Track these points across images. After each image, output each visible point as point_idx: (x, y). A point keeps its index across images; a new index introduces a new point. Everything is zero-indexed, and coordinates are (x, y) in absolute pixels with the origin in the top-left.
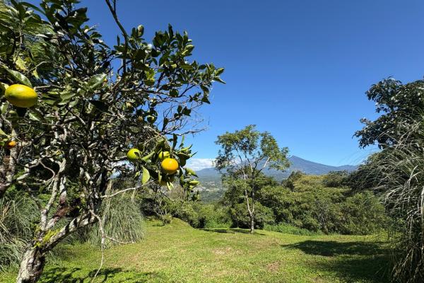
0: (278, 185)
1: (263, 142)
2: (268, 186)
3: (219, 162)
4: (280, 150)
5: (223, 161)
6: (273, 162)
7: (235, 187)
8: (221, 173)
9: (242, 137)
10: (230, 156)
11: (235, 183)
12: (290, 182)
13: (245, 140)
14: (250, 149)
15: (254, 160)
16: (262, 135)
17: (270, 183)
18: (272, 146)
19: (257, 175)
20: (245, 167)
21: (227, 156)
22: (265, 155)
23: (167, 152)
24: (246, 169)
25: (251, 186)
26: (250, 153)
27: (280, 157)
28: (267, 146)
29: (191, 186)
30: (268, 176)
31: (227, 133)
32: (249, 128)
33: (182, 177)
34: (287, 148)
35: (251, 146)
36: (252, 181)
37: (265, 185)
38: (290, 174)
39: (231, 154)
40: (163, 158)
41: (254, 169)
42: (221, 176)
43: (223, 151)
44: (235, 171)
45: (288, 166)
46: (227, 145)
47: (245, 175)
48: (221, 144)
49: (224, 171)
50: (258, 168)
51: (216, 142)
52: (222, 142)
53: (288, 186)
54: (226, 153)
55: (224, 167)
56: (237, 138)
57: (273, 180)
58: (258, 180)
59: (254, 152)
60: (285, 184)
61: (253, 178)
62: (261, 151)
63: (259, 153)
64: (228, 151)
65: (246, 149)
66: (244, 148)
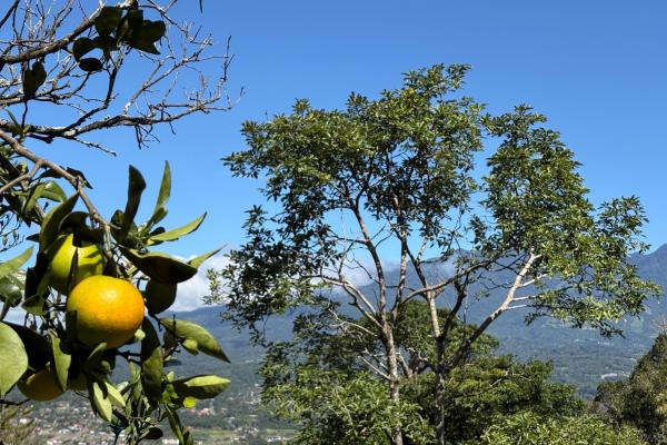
0: (579, 409)
1: (504, 165)
2: (524, 416)
3: (248, 275)
4: (596, 215)
5: (274, 269)
6: (553, 281)
7: (336, 423)
8: (257, 338)
9: (387, 133)
10: (314, 245)
11: (340, 401)
12: (638, 393)
13: (400, 155)
14: (432, 207)
15: (450, 268)
16: (499, 126)
17: (533, 399)
18: (554, 193)
19: (465, 353)
20: (400, 305)
21: (299, 240)
22: (513, 241)
23: (92, 249)
24: (404, 319)
25: (432, 418)
26: (429, 230)
27: (595, 256)
28: (523, 189)
29: (190, 403)
30: (523, 358)
31: (301, 107)
32: (427, 84)
33: (155, 362)
34: (633, 202)
35: (434, 187)
36: (433, 389)
37: (509, 407)
38: (643, 349)
39: (323, 231)
40: (76, 273)
41: (448, 319)
42: (261, 355)
43: (275, 209)
44: (338, 328)
45: (634, 303)
46: (301, 182)
47: (397, 355)
48: (265, 175)
49: (278, 327)
50: (471, 315)
51: (236, 163)
52: (269, 160)
53: (629, 417)
54: (293, 224)
55: (279, 303)
56: (358, 140)
57: (546, 383)
58: (467, 384)
59: (451, 220)
60: (617, 403)
61: (443, 370)
62: (488, 217)
63: (478, 226)
64: (307, 212)
65: (407, 205)
66: (394, 198)
